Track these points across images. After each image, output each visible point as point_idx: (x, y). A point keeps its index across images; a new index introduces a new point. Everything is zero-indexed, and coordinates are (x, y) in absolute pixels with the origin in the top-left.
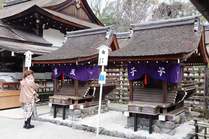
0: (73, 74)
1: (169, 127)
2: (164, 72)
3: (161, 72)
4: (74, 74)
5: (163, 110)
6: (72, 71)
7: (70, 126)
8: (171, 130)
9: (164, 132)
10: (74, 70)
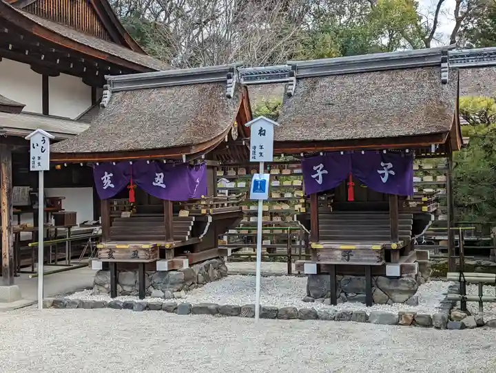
0: (159, 184)
1: (408, 289)
2: (392, 173)
3: (386, 172)
4: (164, 186)
5: (392, 256)
6: (157, 179)
7: (172, 308)
8: (410, 295)
9: (396, 299)
10: (162, 174)
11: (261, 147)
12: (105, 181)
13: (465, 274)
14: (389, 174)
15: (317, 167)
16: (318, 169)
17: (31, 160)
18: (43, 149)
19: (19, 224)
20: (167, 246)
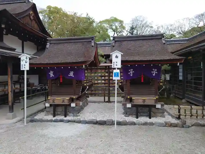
11: (117, 63)
12: (51, 74)
13: (180, 106)
14: (156, 73)
15: (130, 70)
16: (131, 71)
17: (21, 66)
18: (26, 62)
19: (15, 87)
20: (74, 97)
